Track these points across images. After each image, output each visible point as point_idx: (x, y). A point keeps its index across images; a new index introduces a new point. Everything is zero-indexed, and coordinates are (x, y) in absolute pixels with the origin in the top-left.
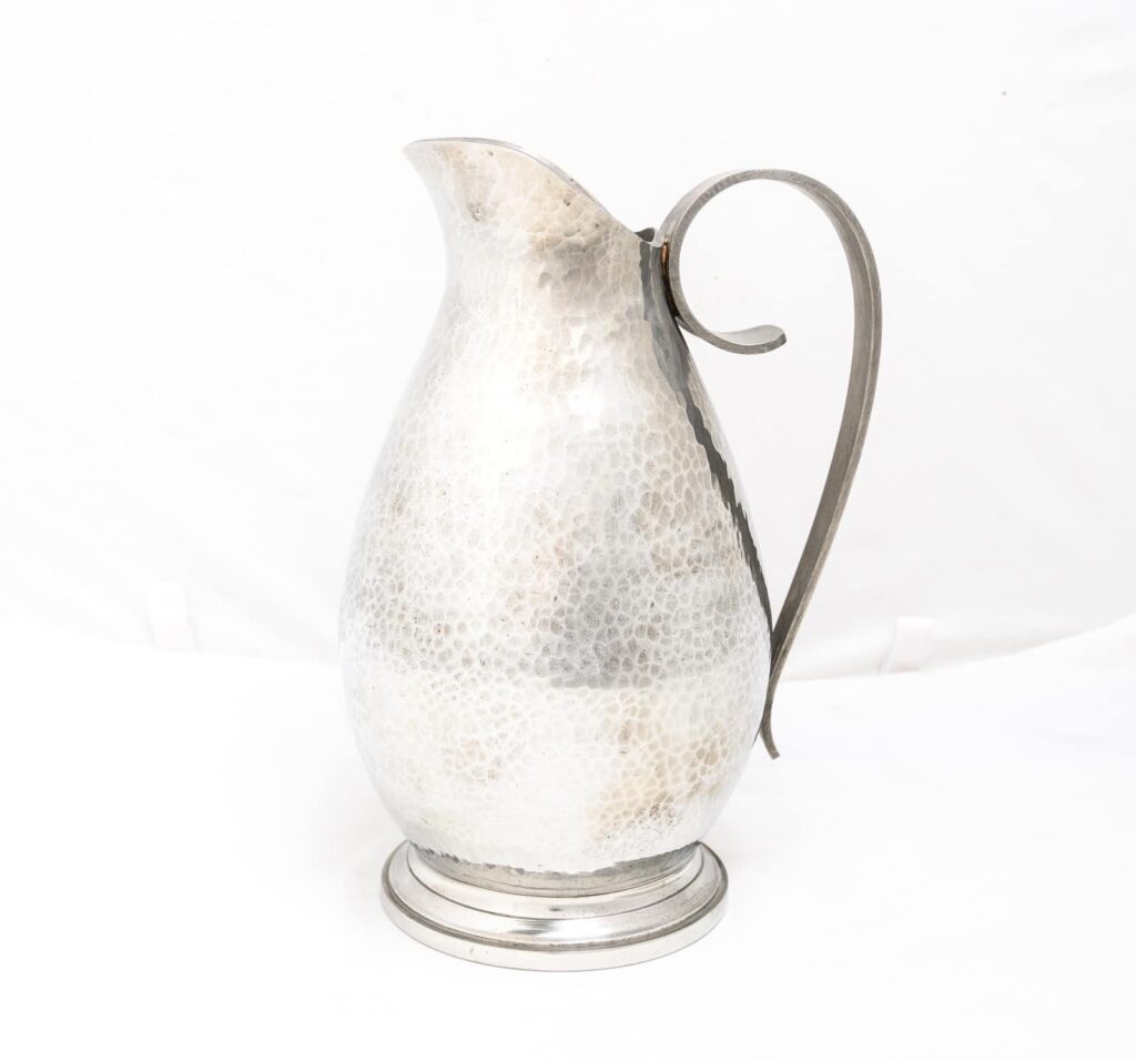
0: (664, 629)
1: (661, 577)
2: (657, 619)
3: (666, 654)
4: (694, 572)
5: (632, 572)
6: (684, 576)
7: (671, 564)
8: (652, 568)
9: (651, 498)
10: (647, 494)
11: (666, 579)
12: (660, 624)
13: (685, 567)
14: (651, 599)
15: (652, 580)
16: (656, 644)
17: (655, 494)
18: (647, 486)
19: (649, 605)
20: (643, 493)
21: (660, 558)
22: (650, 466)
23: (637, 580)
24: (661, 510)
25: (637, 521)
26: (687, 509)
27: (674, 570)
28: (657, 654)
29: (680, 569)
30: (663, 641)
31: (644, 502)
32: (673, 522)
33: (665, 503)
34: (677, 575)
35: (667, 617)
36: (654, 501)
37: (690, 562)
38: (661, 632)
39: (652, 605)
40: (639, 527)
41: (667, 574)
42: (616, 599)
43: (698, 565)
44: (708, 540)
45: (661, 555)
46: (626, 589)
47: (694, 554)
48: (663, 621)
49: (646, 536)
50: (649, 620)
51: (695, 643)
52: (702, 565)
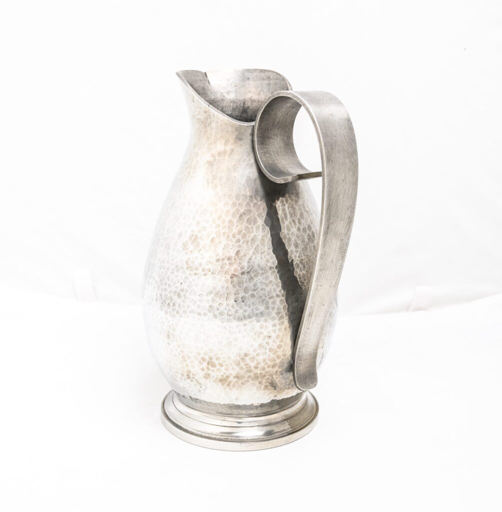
0: (184, 295)
1: (188, 272)
2: (182, 290)
3: (183, 307)
4: (205, 275)
5: (177, 267)
6: (198, 276)
7: (194, 269)
8: (185, 267)
9: (193, 237)
10: (193, 235)
11: (190, 274)
12: (183, 293)
13: (200, 271)
14: (182, 281)
15: (184, 272)
16: (179, 301)
17: (196, 236)
18: (193, 231)
19: (180, 283)
20: (191, 234)
21: (189, 264)
22: (198, 223)
23: (178, 271)
24: (196, 244)
25: (185, 245)
26: (210, 246)
27: (194, 271)
28: (179, 305)
29: (198, 272)
30: (183, 301)
31: (190, 238)
32: (200, 250)
33: (199, 240)
34: (195, 274)
35: (187, 291)
36: (195, 239)
37: (203, 270)
38: (182, 296)
39: (182, 283)
40: (185, 248)
41: (191, 272)
42: (169, 276)
43: (208, 272)
44: (218, 263)
45: (190, 263)
46: (173, 273)
47: (207, 267)
48: (185, 292)
49: (186, 253)
50: (179, 290)
51: (198, 307)
52: (210, 273)
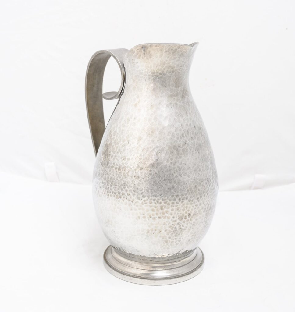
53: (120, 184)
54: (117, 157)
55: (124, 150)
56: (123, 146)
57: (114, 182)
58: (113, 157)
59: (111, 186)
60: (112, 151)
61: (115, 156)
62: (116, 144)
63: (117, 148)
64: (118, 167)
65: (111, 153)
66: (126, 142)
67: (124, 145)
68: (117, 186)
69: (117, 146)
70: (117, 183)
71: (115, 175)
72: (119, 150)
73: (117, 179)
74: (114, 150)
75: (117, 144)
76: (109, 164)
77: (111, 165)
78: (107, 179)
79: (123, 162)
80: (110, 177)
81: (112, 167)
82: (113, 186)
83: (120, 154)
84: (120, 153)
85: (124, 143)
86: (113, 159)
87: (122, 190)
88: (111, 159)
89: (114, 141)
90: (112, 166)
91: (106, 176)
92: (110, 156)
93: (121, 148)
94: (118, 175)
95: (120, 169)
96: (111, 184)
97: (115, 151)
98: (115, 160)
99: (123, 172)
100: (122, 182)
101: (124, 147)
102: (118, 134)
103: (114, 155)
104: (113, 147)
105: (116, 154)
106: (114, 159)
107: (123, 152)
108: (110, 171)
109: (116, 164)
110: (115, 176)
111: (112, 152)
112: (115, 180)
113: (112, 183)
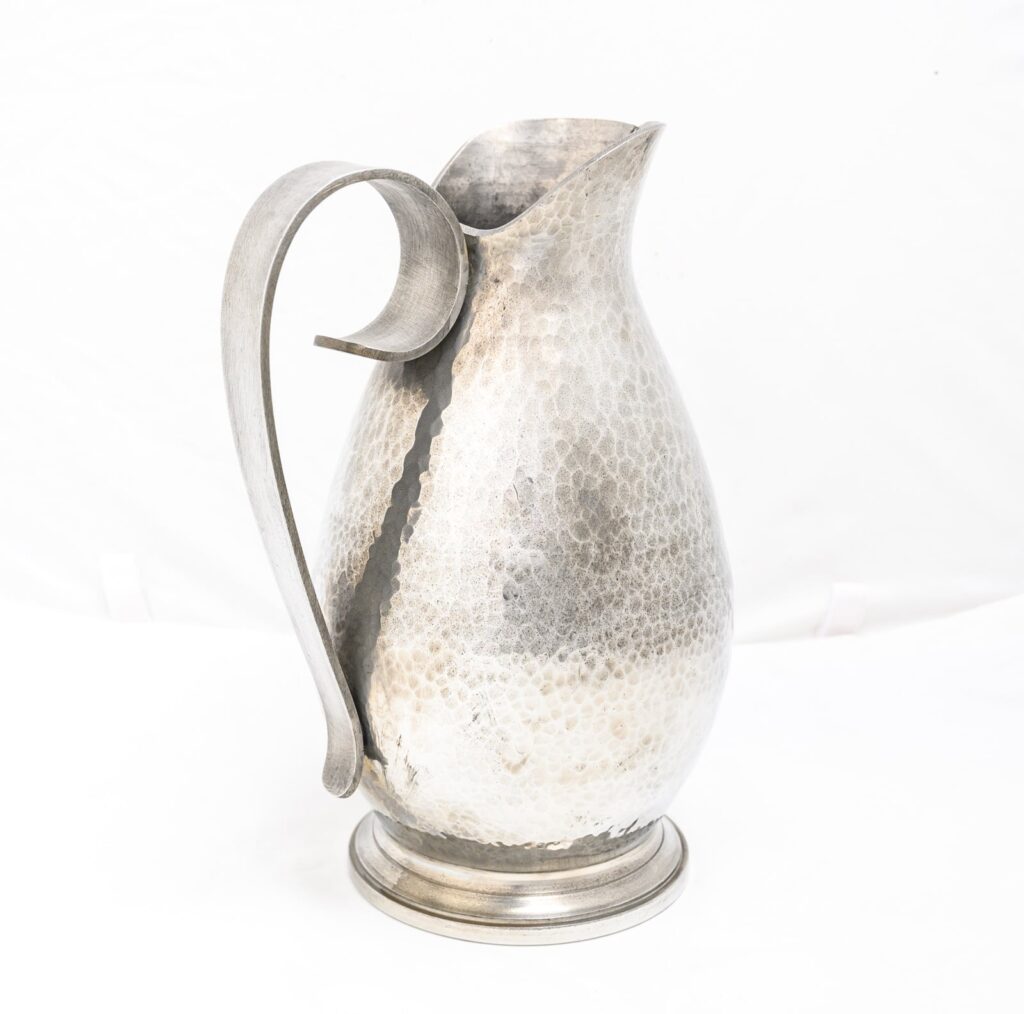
53: (688, 594)
54: (655, 516)
55: (664, 486)
56: (656, 475)
57: (670, 600)
58: (641, 523)
59: (665, 616)
60: (626, 506)
61: (648, 516)
62: (631, 480)
63: (641, 487)
64: (667, 545)
65: (627, 512)
66: (659, 457)
67: (658, 470)
68: (681, 605)
69: (638, 481)
70: (680, 596)
71: (666, 573)
72: (651, 490)
73: (676, 584)
74: (632, 498)
75: (636, 473)
76: (636, 552)
77: (644, 551)
78: (643, 602)
79: (675, 523)
80: (651, 591)
81: (650, 554)
82: (671, 612)
83: (657, 501)
84: (659, 499)
85: (656, 464)
86: (641, 528)
87: (696, 610)
88: (635, 533)
89: (618, 471)
90: (648, 554)
91: (637, 593)
92: (625, 525)
93: (653, 481)
94: (677, 569)
95: (674, 549)
96: (662, 609)
97: (639, 502)
98: (652, 530)
99: (685, 552)
100: (691, 584)
101: (662, 474)
102: (620, 443)
103: (641, 514)
104: (624, 489)
105: (646, 508)
106: (646, 528)
107: (663, 492)
108: (646, 570)
109: (661, 540)
110: (667, 578)
111: (629, 508)
112: (673, 589)
113: (666, 605)
